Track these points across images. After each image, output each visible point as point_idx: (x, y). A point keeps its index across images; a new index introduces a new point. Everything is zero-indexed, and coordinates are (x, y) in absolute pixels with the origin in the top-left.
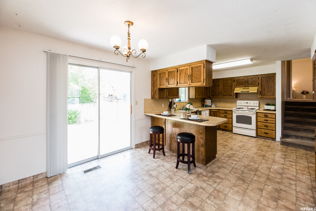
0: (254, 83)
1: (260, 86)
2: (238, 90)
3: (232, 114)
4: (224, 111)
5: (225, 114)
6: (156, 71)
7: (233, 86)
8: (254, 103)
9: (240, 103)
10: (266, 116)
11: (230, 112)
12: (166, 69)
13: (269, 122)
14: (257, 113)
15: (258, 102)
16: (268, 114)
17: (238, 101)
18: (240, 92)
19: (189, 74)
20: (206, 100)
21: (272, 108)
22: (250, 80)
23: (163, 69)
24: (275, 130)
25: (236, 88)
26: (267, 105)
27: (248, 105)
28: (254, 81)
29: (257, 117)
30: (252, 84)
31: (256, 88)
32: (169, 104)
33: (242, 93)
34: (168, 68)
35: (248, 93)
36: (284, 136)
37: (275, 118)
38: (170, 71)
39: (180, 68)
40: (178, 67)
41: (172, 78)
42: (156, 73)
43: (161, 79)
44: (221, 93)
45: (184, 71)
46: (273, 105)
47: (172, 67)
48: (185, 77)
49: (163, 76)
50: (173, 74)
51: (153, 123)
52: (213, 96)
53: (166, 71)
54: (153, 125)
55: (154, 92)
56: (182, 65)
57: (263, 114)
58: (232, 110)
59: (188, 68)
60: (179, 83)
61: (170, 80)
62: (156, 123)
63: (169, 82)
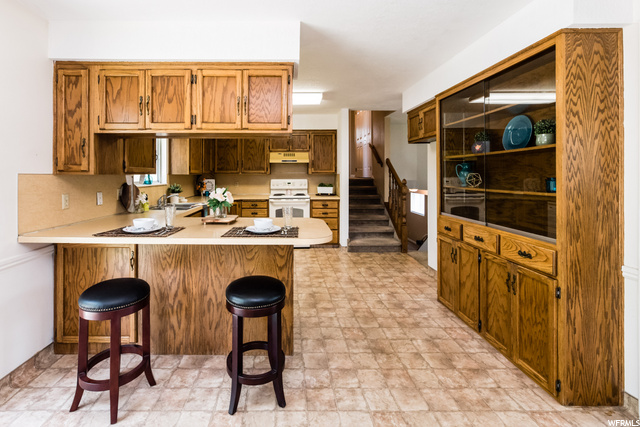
0: (303, 145)
1: (312, 151)
2: (276, 158)
3: (268, 208)
4: (250, 203)
5: (253, 210)
6: (85, 66)
7: (267, 149)
8: (301, 183)
9: (277, 183)
10: (325, 206)
11: (264, 205)
12: (145, 67)
13: (330, 215)
14: (311, 201)
15: (306, 181)
16: (328, 203)
17: (273, 181)
18: (280, 161)
19: (238, 94)
20: (205, 181)
21: (329, 190)
22: (296, 139)
23: (122, 63)
24: (338, 229)
25: (272, 155)
26: (322, 185)
27: (290, 187)
28: (303, 142)
29: (312, 208)
30: (299, 147)
31: (306, 154)
32: (118, 192)
33: (284, 164)
34: (152, 64)
36: (352, 236)
37: (338, 208)
38: (158, 73)
39: (205, 73)
40: (198, 67)
41: (170, 101)
42: (83, 72)
43: (114, 101)
44: (240, 163)
45: (222, 83)
46: (330, 185)
47: (171, 64)
48: (223, 103)
49: (121, 88)
50: (171, 89)
51: (67, 272)
52: (221, 169)
53: (137, 73)
54: (65, 278)
55: (70, 146)
56: (213, 64)
57: (320, 203)
58: (267, 200)
59: (235, 77)
60: (199, 120)
61: (161, 106)
62: (88, 268)
63: (156, 114)
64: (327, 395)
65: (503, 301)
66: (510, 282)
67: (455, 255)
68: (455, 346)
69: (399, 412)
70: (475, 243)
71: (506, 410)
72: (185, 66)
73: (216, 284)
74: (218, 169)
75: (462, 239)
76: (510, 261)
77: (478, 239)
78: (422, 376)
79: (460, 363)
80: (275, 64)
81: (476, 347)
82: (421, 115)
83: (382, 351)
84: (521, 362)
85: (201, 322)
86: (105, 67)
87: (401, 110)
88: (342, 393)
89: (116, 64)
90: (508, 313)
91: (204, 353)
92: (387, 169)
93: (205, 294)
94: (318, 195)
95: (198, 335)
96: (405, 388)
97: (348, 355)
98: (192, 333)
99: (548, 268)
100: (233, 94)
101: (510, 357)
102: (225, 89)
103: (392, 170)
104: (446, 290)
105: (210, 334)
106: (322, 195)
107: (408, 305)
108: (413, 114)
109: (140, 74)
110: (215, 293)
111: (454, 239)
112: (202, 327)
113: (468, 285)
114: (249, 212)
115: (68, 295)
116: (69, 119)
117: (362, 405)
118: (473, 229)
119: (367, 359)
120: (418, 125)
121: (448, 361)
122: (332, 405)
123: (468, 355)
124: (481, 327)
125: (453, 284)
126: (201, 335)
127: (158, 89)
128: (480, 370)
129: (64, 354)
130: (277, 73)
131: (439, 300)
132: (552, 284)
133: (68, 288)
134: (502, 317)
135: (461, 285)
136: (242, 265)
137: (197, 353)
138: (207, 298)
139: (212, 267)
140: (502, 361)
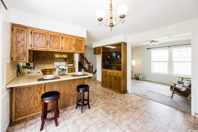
2: (57, 56)
3: (55, 71)
4: (49, 70)
5: (50, 72)
7: (54, 53)
8: (64, 63)
9: (56, 64)
12: (48, 32)
14: (68, 68)
19: (73, 43)
21: (72, 65)
26: (70, 64)
27: (60, 64)
29: (68, 70)
31: (66, 55)
33: (60, 58)
34: (50, 32)
35: (63, 58)
37: (75, 70)
38: (52, 34)
40: (63, 35)
41: (55, 43)
42: (25, 29)
43: (37, 40)
44: (44, 57)
45: (69, 40)
46: (72, 64)
47: (56, 33)
48: (69, 45)
49: (39, 37)
50: (56, 39)
51: (17, 97)
52: (37, 59)
53: (46, 33)
54: (16, 98)
55: (18, 53)
56: (67, 35)
57: (71, 69)
58: (55, 69)
59: (72, 39)
60: (64, 48)
61: (53, 44)
62: (26, 93)
63: (51, 46)
64: (95, 104)
65: (114, 82)
66: (115, 79)
67: (105, 76)
68: (108, 92)
69: (107, 102)
70: (109, 73)
71: (117, 97)
72: (60, 34)
73: (68, 89)
74: (35, 59)
75: (107, 73)
76: (115, 75)
77: (110, 73)
78: (106, 97)
79: (110, 94)
80: (81, 38)
81: (110, 91)
82: (97, 49)
83: (99, 96)
84: (117, 91)
85: (64, 100)
86: (33, 29)
87: (92, 47)
88: (97, 103)
89: (38, 29)
90: (115, 84)
91: (65, 108)
92: (85, 59)
93: (65, 93)
94: (69, 66)
95: (63, 104)
96: (105, 99)
97: (94, 98)
98: (61, 104)
99: (121, 75)
100: (72, 43)
101: (115, 91)
102: (70, 42)
103: (86, 60)
104: (103, 83)
105: (66, 102)
106: (70, 66)
107: (97, 88)
108: (95, 49)
109: (47, 34)
110: (67, 92)
111: (105, 73)
112: (64, 101)
113: (108, 81)
114: (49, 73)
115: (17, 104)
116: (18, 44)
117: (101, 103)
118: (109, 71)
119: (97, 98)
120: (96, 51)
121: (108, 94)
122: (97, 105)
123: (110, 92)
124: (110, 88)
125: (105, 82)
126: (64, 103)
127: (52, 39)
128: (112, 94)
129: (16, 125)
130: (82, 40)
131: (102, 86)
132: (121, 78)
133: (17, 102)
134: (114, 85)
135: (106, 81)
136: (74, 84)
137: (63, 109)
138: (65, 94)
139: (67, 85)
140: (114, 92)
